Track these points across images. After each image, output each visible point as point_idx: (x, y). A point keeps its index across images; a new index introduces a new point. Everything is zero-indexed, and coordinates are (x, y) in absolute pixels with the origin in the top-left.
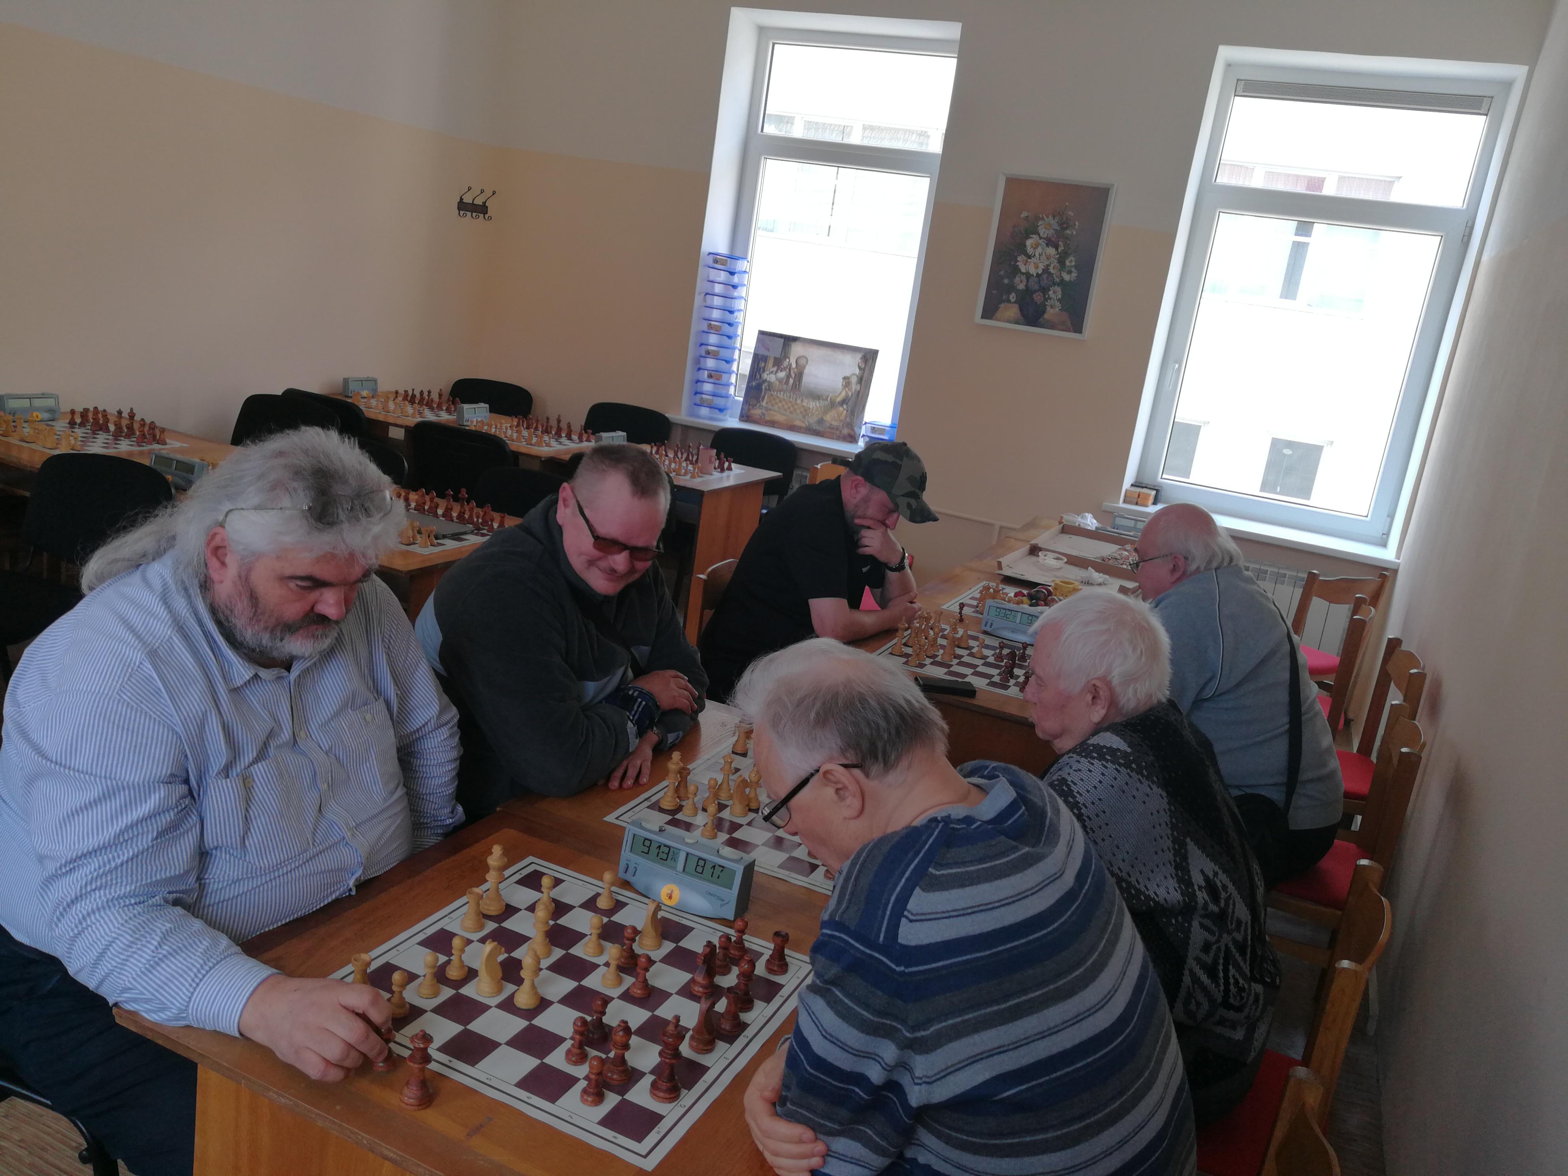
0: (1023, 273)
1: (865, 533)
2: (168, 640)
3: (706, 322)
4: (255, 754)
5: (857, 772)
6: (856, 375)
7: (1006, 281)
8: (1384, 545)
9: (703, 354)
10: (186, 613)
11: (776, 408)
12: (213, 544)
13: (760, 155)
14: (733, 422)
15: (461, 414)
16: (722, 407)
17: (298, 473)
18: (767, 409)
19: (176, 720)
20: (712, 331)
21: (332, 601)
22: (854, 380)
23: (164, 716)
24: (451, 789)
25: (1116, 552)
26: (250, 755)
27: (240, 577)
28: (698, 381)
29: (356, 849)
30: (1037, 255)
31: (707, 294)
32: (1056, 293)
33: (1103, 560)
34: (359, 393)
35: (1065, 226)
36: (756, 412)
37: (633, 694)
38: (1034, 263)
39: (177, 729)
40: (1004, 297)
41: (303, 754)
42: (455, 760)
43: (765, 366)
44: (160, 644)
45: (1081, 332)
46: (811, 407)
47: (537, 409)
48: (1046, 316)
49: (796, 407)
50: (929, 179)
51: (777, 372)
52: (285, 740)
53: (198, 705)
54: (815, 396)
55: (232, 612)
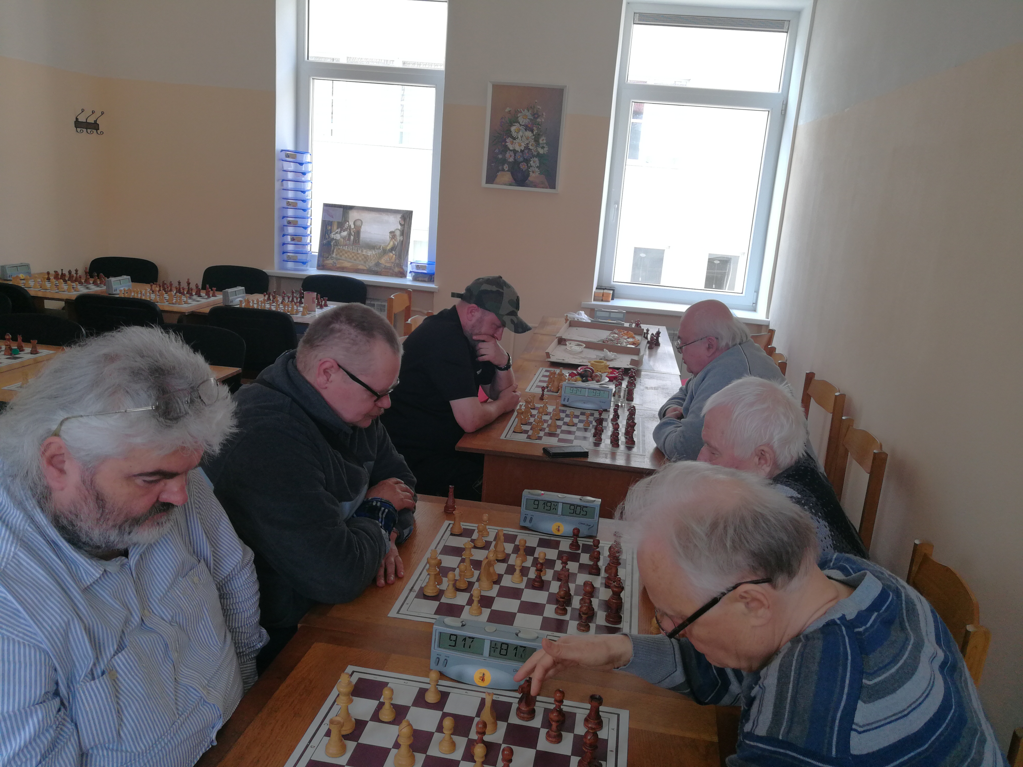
0: (511, 150)
1: (481, 345)
2: (13, 557)
3: (285, 201)
4: (116, 647)
5: (766, 585)
6: (399, 229)
7: (500, 156)
8: (755, 310)
9: (286, 224)
10: (24, 525)
11: (343, 257)
12: (48, 454)
13: (309, 77)
14: (313, 271)
15: (109, 286)
16: (305, 261)
17: (136, 374)
18: (337, 259)
19: (41, 638)
20: (289, 207)
21: (176, 489)
22: (398, 233)
23: (27, 636)
24: (257, 618)
25: (610, 336)
26: (111, 649)
27: (84, 482)
28: (284, 244)
29: (214, 705)
30: (519, 137)
31: (283, 180)
32: (535, 162)
33: (604, 342)
34: (17, 277)
35: (536, 116)
36: (329, 262)
37: (376, 504)
38: (518, 143)
39: (44, 646)
40: (500, 168)
41: (152, 630)
42: (257, 592)
43: (331, 229)
44: (7, 563)
45: (555, 188)
46: (369, 254)
47: (161, 276)
48: (530, 178)
49: (358, 255)
50: (434, 89)
51: (340, 232)
52: (136, 624)
53: (60, 617)
54: (371, 247)
55: (77, 516)
